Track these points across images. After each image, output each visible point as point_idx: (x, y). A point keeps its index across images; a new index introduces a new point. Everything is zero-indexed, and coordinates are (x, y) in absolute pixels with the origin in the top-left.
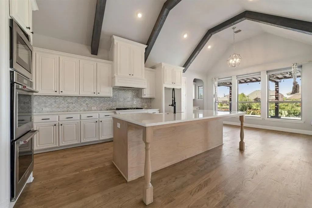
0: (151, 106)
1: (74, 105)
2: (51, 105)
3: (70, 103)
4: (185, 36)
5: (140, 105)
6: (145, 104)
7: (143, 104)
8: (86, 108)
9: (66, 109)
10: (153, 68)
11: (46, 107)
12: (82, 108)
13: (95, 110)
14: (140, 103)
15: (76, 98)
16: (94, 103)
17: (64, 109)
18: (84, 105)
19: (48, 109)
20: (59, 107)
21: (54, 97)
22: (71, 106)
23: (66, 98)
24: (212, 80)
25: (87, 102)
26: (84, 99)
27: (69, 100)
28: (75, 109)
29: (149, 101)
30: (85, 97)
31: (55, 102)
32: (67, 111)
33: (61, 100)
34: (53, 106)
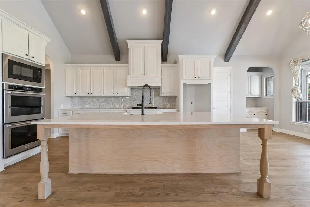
0: (175, 106)
1: (103, 103)
2: (90, 103)
3: (101, 102)
4: (213, 12)
5: (162, 104)
6: (168, 103)
7: (165, 103)
8: (112, 106)
9: (98, 107)
10: (176, 63)
11: (87, 105)
12: (109, 106)
13: (118, 108)
14: (162, 102)
15: (105, 98)
16: (118, 102)
17: (97, 106)
18: (110, 103)
19: (88, 106)
20: (94, 105)
21: (91, 98)
22: (102, 104)
23: (99, 99)
24: (289, 65)
25: (112, 101)
26: (110, 99)
27: (100, 100)
28: (104, 107)
29: (172, 100)
30: (111, 97)
31: (92, 101)
32: (99, 108)
33: (96, 100)
34: (91, 104)
